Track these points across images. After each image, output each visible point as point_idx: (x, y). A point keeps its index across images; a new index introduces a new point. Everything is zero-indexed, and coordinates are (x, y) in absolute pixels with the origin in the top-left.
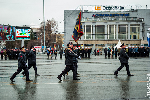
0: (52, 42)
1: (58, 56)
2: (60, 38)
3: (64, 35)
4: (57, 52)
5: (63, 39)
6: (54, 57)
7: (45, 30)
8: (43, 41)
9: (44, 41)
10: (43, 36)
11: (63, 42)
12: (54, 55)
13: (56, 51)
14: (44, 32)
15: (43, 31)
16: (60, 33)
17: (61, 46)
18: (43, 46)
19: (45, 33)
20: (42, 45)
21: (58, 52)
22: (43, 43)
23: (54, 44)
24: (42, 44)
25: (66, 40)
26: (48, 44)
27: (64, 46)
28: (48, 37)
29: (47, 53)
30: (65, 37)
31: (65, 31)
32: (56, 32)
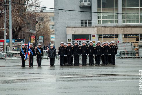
0: (28, 31)
1: (46, 61)
2: (44, 22)
3: (53, 15)
4: (42, 52)
5: (50, 23)
6: (35, 63)
7: (12, 2)
8: (8, 27)
9: (10, 27)
10: (8, 17)
11: (52, 30)
12: (35, 57)
13: (39, 50)
14: (10, 7)
16: (44, 11)
18: (8, 38)
19: (13, 11)
20: (5, 37)
21: (45, 52)
22: (8, 32)
23: (31, 34)
24: (5, 33)
25: (57, 26)
26: (19, 35)
28: (19, 20)
29: (21, 54)
30: (57, 19)
31: (55, 5)
32: (35, 9)
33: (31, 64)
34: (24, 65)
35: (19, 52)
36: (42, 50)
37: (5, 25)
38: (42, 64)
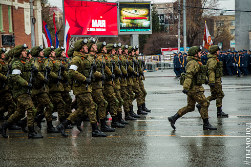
2: (224, 26)
3: (234, 18)
5: (231, 28)
7: (187, 7)
8: (182, 34)
9: (185, 33)
10: (182, 23)
11: (233, 36)
14: (185, 12)
15: (181, 11)
16: (224, 14)
17: (226, 47)
18: (182, 46)
19: (187, 15)
20: (179, 45)
22: (182, 40)
24: (179, 41)
25: (239, 30)
26: (195, 42)
27: (233, 44)
28: (195, 25)
30: (238, 23)
31: (236, 6)
32: (213, 12)
37: (179, 31)
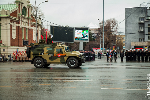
0: (112, 44)
1: (119, 59)
2: (120, 39)
3: (124, 36)
4: (117, 54)
5: (123, 40)
6: (114, 60)
7: (104, 30)
8: (102, 42)
10: (102, 37)
11: (124, 44)
12: (114, 57)
13: (116, 53)
14: (103, 32)
16: (120, 34)
17: (121, 48)
18: (102, 47)
19: (104, 34)
20: (101, 47)
21: (119, 55)
22: (102, 45)
23: (113, 45)
24: (101, 45)
25: (127, 41)
26: (107, 46)
27: (124, 47)
28: (107, 38)
29: (106, 55)
30: (126, 38)
31: (126, 31)
32: (116, 33)
33: (111, 60)
34: (108, 61)
35: (106, 54)
36: (117, 53)
38: (117, 60)
